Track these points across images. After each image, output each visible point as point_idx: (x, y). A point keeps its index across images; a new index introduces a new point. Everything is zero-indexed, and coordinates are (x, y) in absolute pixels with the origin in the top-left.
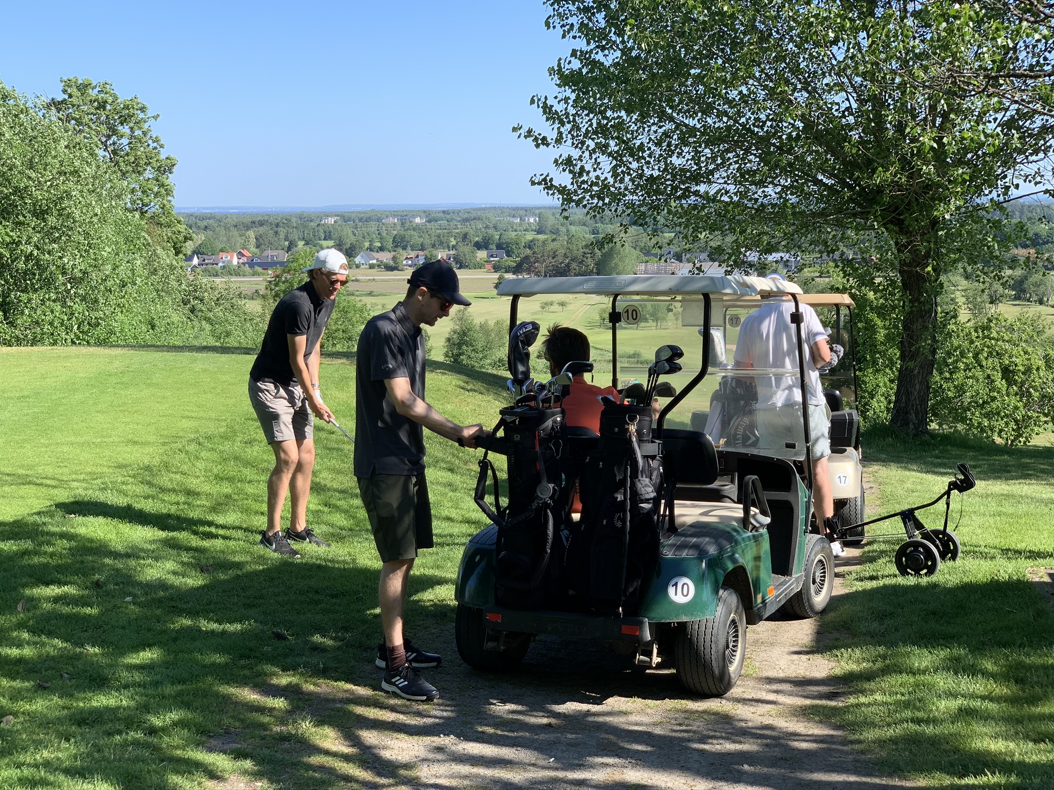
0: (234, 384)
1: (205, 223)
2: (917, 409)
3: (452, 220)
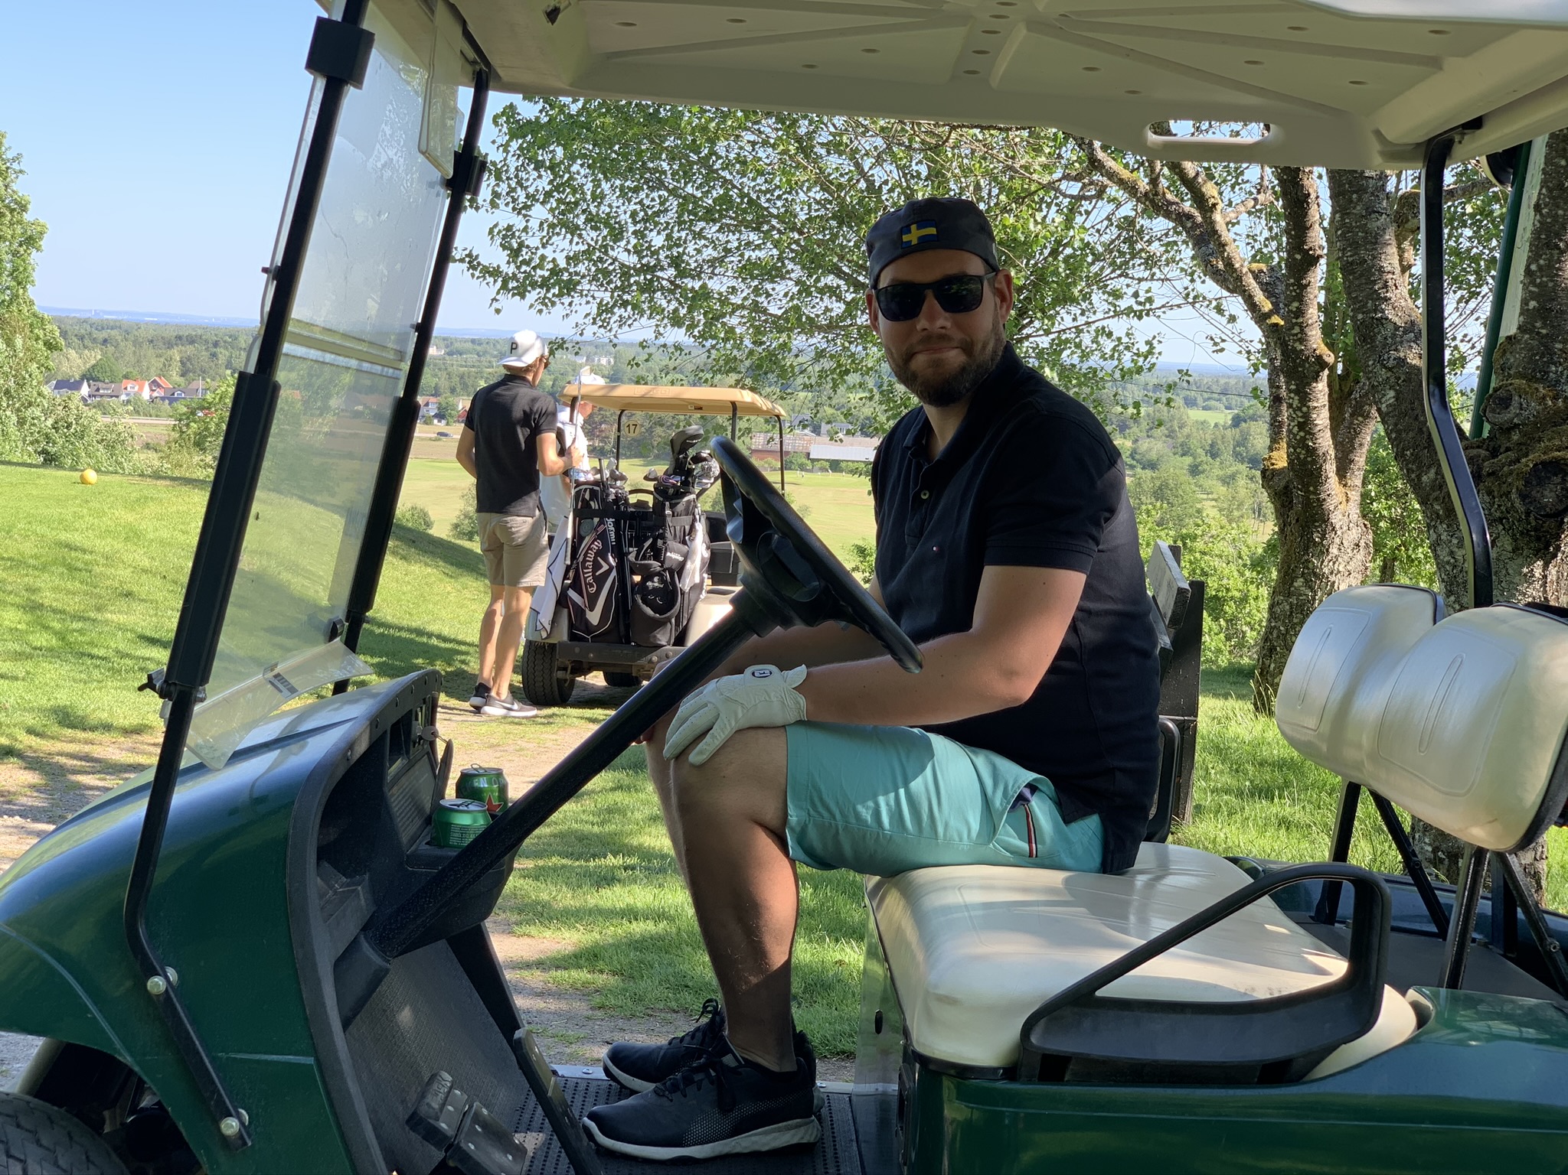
1: (104, 335)
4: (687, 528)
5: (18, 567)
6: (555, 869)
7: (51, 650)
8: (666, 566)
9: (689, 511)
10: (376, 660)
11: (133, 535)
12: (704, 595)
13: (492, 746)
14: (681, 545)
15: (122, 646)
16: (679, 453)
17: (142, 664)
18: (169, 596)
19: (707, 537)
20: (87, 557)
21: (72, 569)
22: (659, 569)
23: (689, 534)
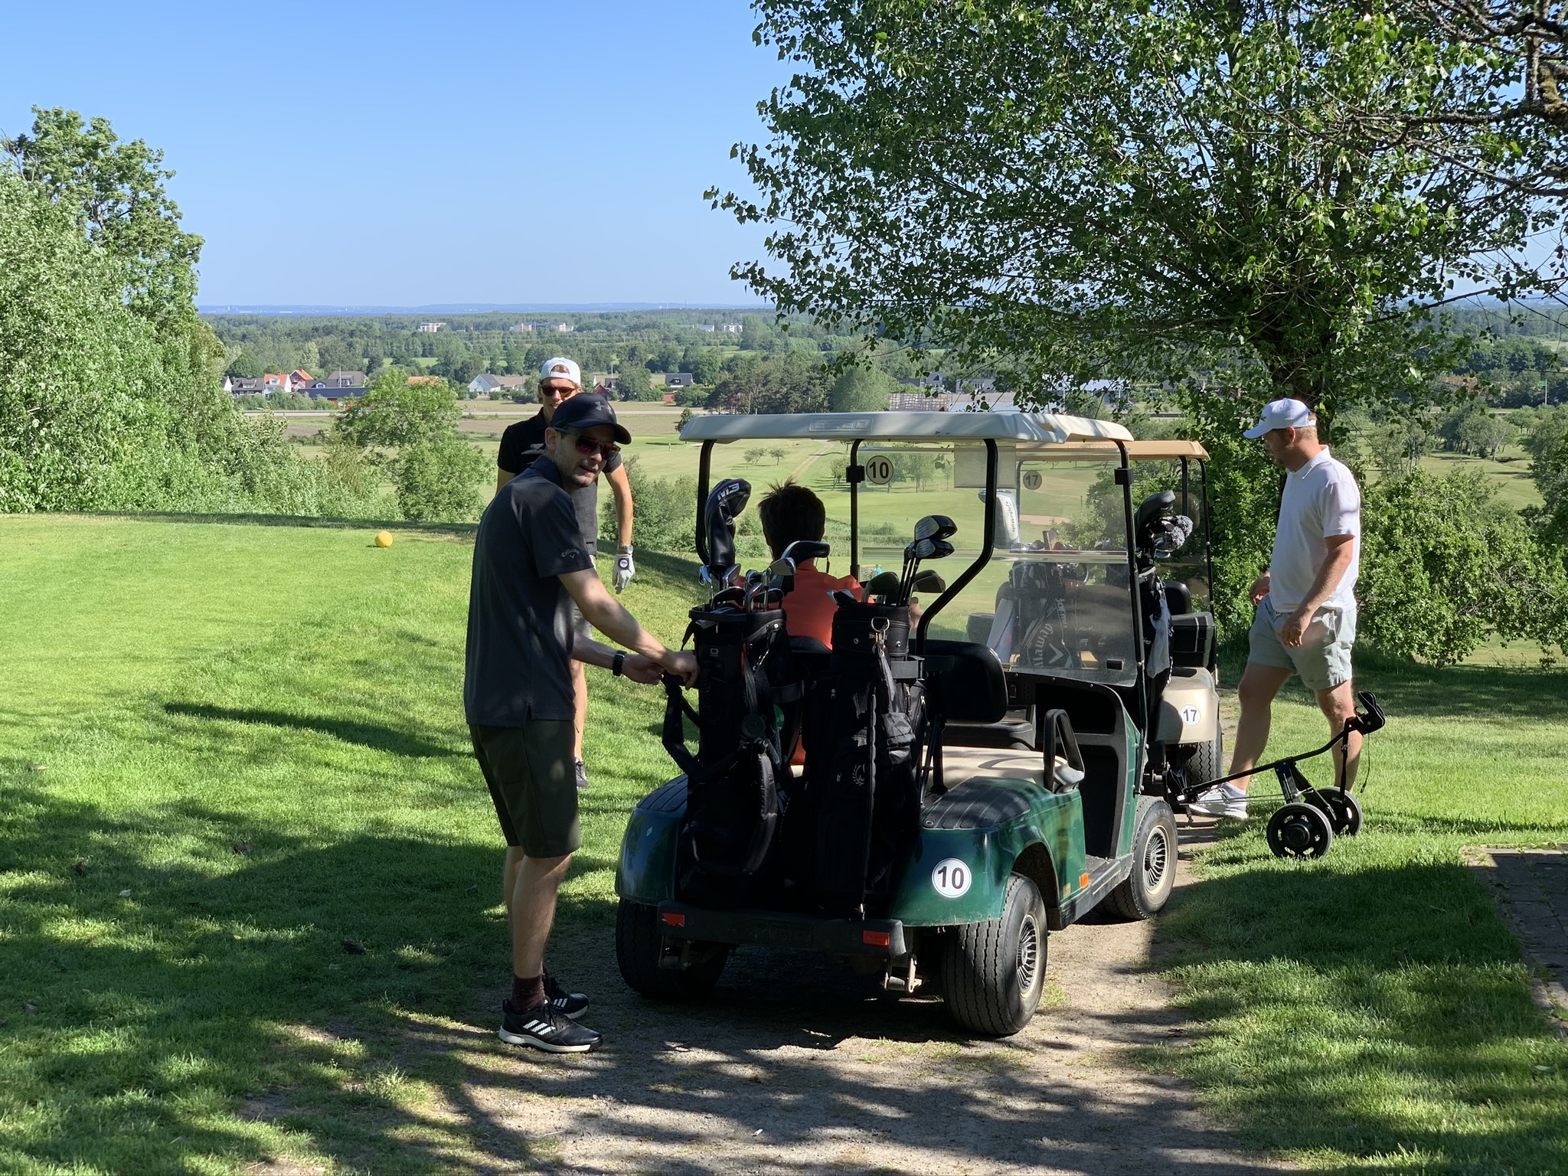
0: (285, 571)
1: (242, 330)
3: (614, 327)
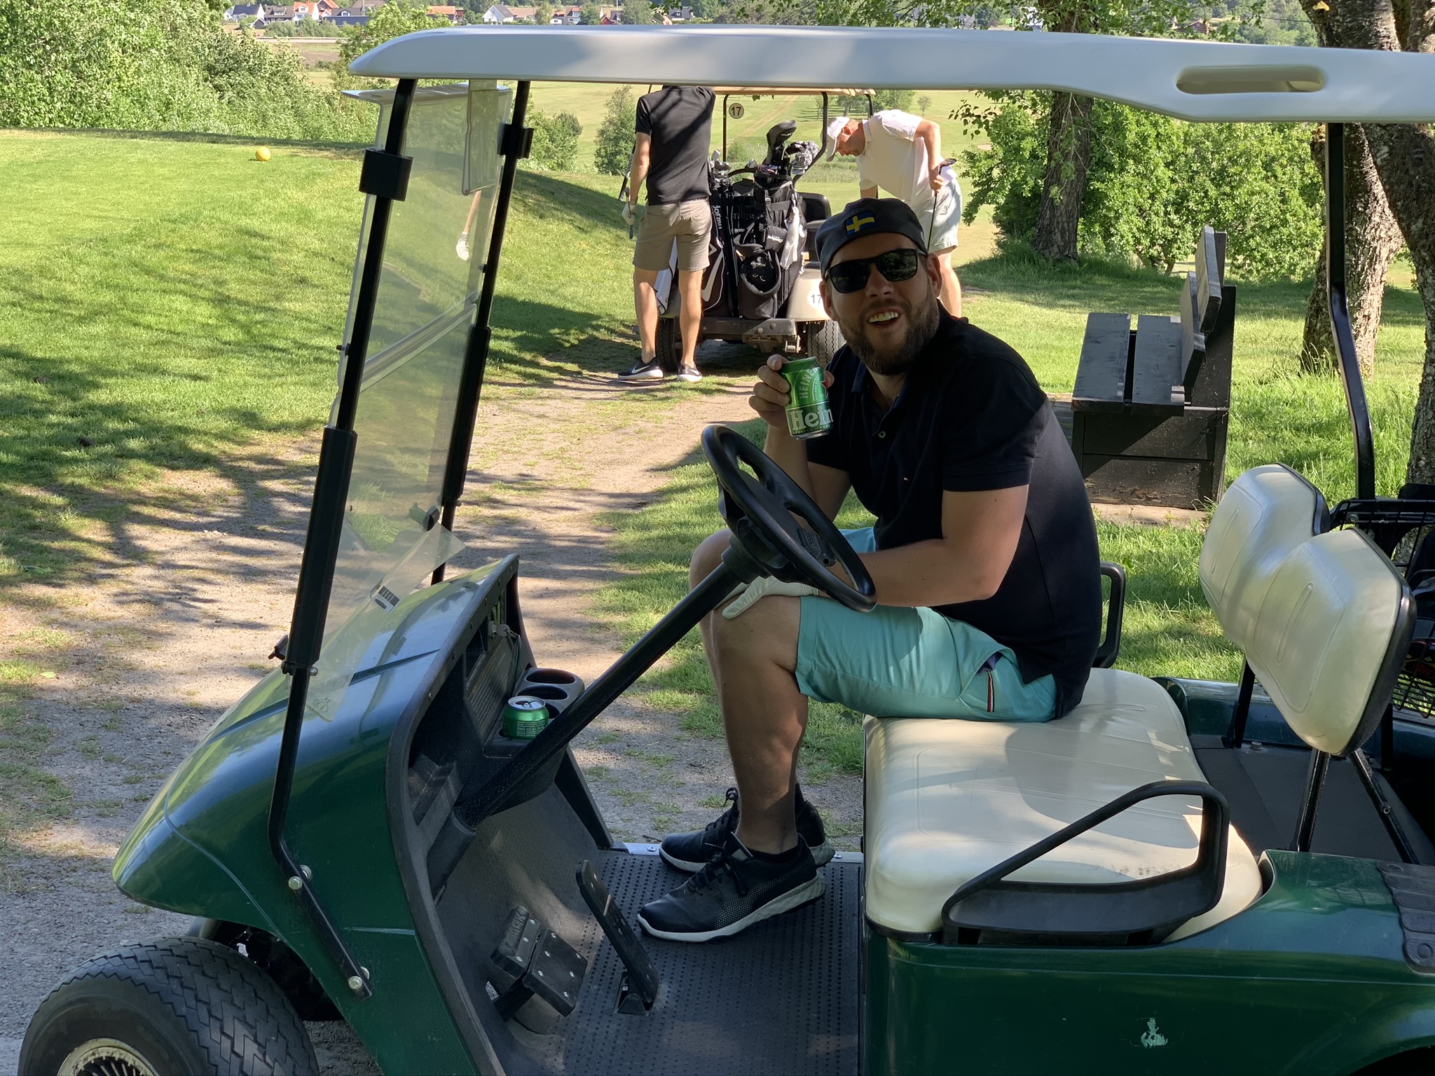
2: (1063, 228)
4: (785, 212)
5: (205, 258)
6: (657, 577)
7: (238, 344)
8: (768, 247)
9: (787, 196)
10: (519, 333)
11: (304, 217)
12: (803, 270)
13: (616, 429)
14: (780, 229)
15: (298, 336)
16: (775, 146)
17: (316, 353)
18: (338, 279)
19: (803, 218)
20: (265, 243)
21: (253, 257)
22: (761, 251)
23: (787, 217)
